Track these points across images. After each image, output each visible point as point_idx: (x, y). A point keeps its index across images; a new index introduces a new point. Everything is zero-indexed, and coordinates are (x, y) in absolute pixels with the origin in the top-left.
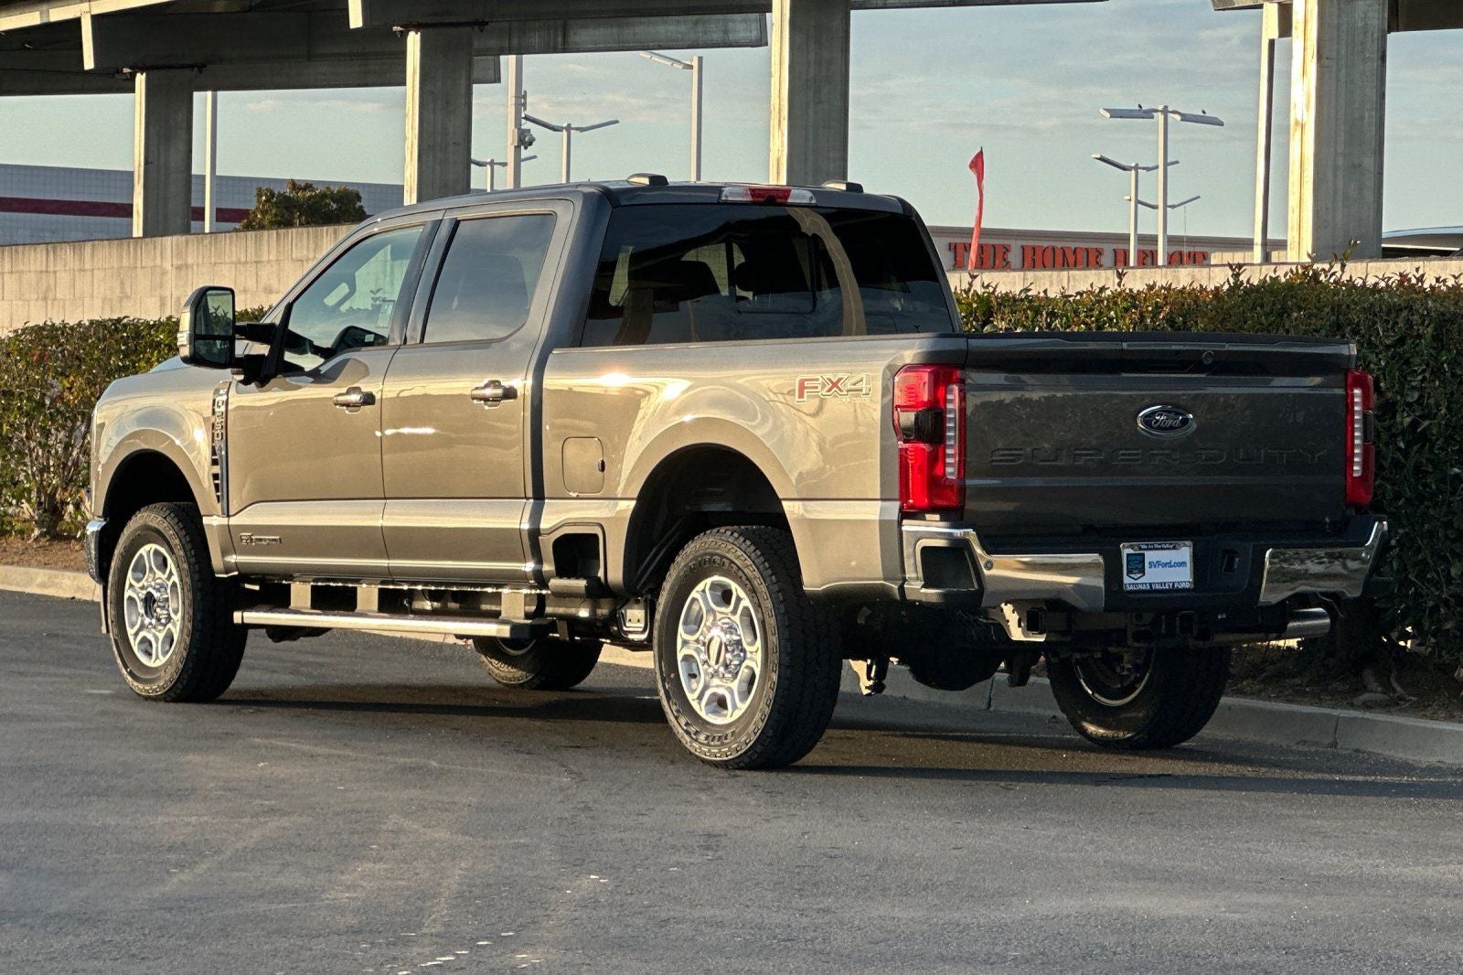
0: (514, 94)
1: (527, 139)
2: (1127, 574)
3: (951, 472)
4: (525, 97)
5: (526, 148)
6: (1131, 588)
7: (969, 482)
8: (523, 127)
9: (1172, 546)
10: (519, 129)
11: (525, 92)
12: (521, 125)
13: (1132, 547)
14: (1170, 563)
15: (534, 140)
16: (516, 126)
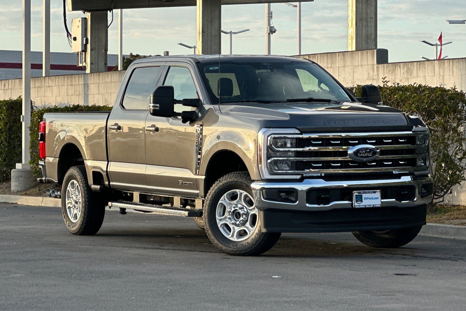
0: (267, 12)
1: (273, 30)
4: (271, 14)
5: (272, 34)
8: (271, 25)
10: (270, 26)
11: (272, 12)
12: (270, 25)
15: (276, 30)
16: (268, 25)
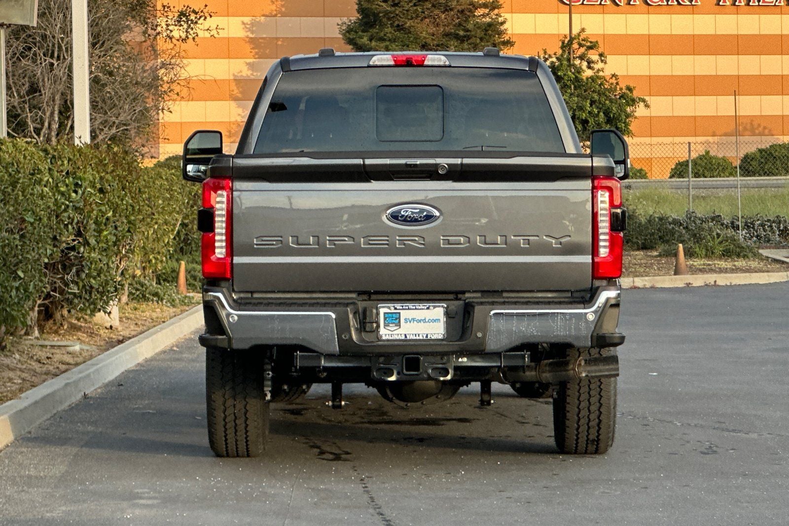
2: (384, 328)
3: (220, 252)
6: (387, 337)
7: (237, 260)
9: (426, 307)
13: (389, 308)
14: (425, 319)
